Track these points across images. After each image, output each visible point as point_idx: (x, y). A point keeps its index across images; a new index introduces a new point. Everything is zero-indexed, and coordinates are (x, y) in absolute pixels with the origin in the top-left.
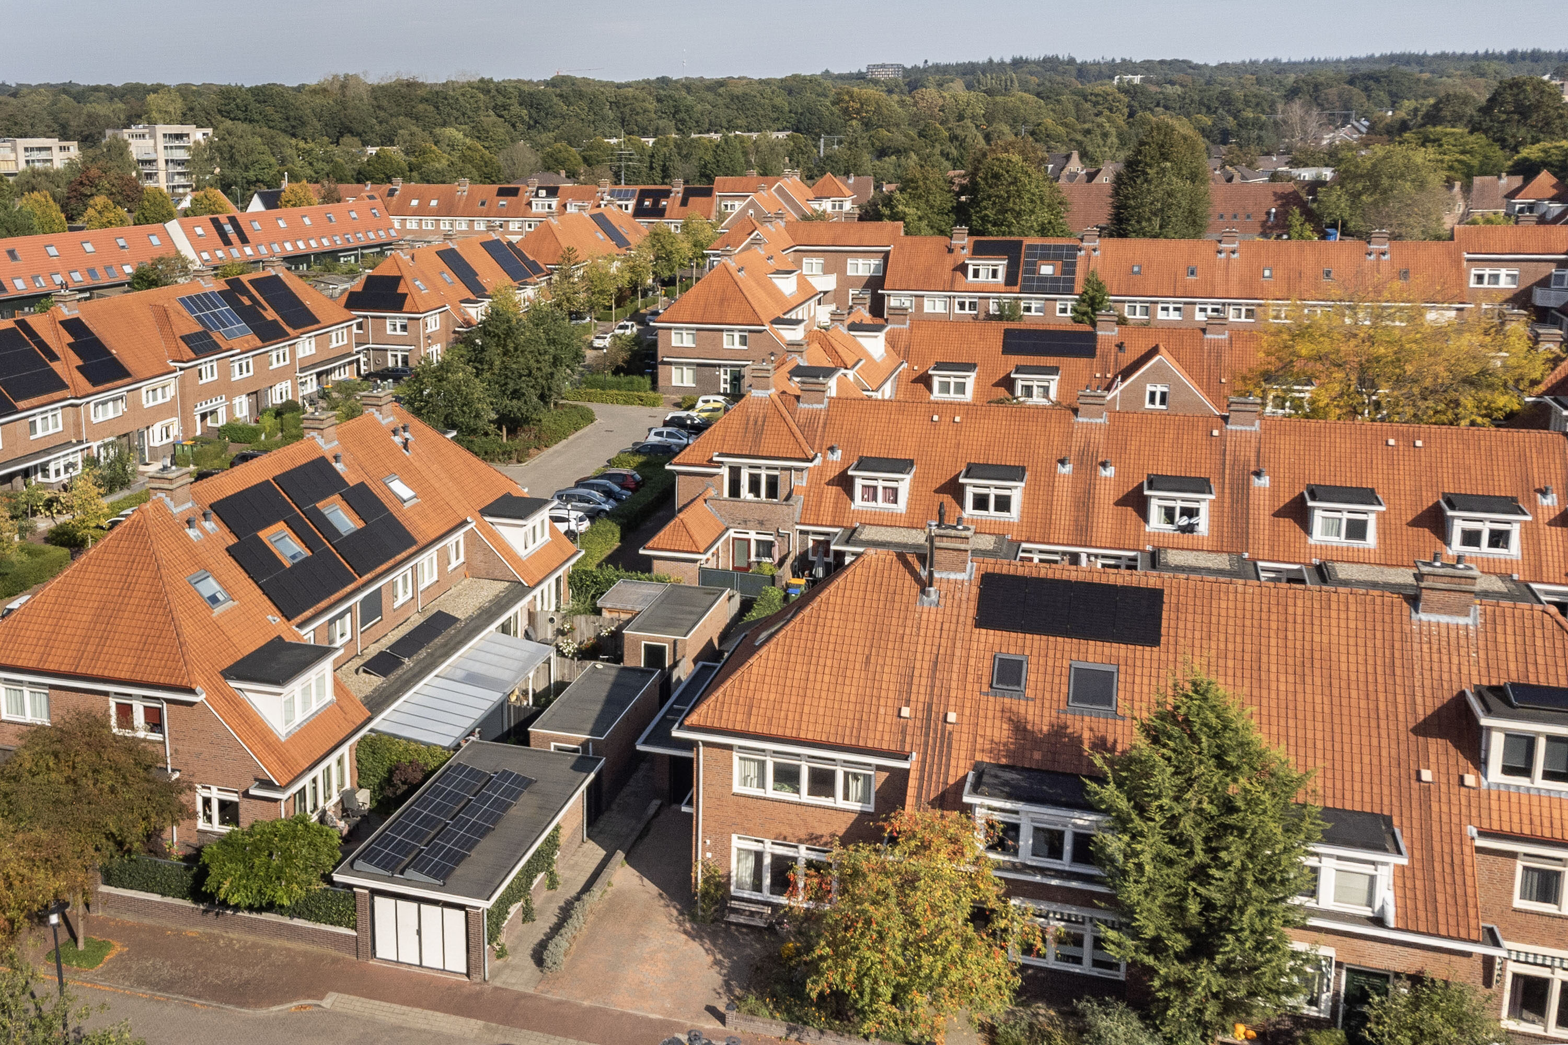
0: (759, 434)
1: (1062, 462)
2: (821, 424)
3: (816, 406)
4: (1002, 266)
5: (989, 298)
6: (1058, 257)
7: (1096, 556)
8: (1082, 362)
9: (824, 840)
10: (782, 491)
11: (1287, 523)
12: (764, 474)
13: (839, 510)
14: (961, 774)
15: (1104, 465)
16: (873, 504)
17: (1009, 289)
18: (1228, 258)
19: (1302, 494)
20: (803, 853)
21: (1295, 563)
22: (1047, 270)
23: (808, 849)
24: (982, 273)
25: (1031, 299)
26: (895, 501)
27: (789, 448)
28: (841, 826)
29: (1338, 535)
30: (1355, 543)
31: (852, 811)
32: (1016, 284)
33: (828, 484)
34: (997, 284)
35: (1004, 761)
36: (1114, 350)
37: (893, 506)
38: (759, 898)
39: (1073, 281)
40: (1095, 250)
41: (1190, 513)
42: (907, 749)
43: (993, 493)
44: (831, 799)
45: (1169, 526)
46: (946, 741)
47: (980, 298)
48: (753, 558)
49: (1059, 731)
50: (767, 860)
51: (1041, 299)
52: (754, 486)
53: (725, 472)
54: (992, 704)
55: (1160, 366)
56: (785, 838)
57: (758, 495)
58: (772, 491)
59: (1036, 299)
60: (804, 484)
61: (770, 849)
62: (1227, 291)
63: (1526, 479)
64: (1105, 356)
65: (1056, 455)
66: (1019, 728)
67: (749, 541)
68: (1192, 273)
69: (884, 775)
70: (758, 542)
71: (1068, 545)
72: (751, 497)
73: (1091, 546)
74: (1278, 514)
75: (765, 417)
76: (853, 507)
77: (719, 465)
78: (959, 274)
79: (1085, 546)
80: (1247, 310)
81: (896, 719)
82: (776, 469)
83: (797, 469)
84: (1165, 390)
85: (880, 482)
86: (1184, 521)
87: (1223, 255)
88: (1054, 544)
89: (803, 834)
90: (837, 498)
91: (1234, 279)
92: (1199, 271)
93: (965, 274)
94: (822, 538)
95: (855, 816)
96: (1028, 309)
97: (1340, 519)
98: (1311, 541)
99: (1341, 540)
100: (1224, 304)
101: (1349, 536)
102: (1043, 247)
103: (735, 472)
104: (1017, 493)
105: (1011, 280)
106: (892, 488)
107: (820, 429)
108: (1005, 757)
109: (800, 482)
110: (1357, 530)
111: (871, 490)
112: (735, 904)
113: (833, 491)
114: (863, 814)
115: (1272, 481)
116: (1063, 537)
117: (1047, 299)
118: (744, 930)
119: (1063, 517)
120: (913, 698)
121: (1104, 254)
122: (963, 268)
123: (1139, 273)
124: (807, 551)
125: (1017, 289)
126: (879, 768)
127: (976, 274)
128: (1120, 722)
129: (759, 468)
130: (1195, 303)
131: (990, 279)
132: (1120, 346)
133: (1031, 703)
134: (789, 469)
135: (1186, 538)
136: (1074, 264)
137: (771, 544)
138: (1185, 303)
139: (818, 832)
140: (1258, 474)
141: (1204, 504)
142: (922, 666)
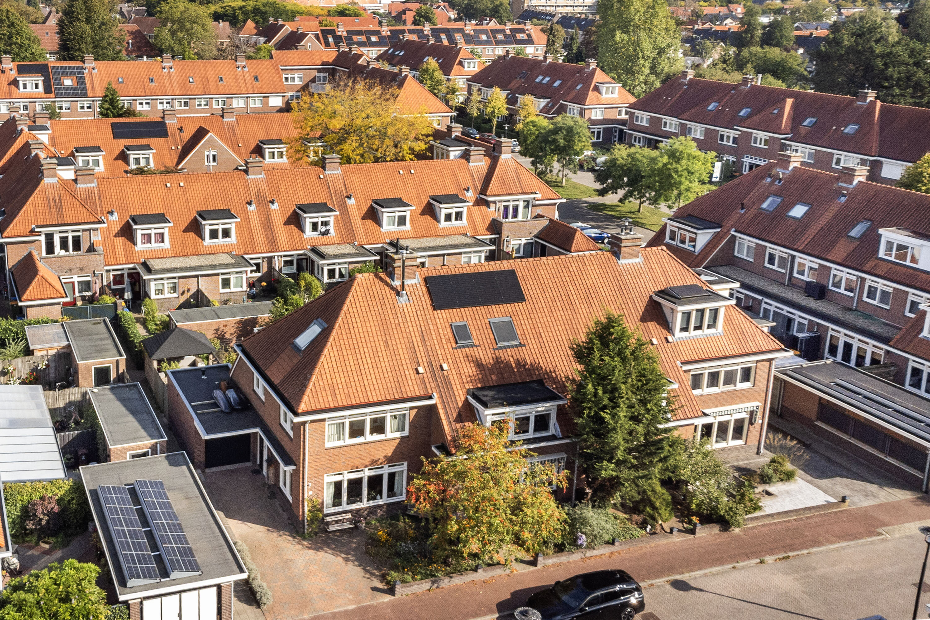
0: (60, 209)
1: (250, 203)
2: (97, 197)
3: (89, 185)
4: (40, 80)
5: (35, 102)
6: (72, 74)
7: (281, 256)
8: (162, 140)
9: (380, 461)
10: (85, 245)
11: (369, 222)
12: (70, 235)
13: (128, 254)
14: (463, 399)
15: (272, 202)
16: (149, 245)
17: (47, 95)
18: (169, 72)
19: (371, 205)
20: (367, 473)
21: (379, 243)
22: (68, 82)
23: (369, 469)
24: (29, 86)
25: (62, 101)
26: (163, 241)
27: (84, 215)
28: (389, 450)
29: (394, 225)
30: (402, 228)
31: (395, 439)
32: (51, 93)
33: (115, 236)
34: (39, 93)
35: (479, 385)
36: (177, 132)
37: (162, 244)
38: (341, 510)
39: (85, 89)
40: (94, 69)
41: (325, 224)
42: (430, 392)
43: (220, 228)
44: (383, 435)
45: (315, 233)
46: (447, 382)
47: (30, 102)
48: (77, 294)
49: (497, 360)
50: (345, 485)
51: (68, 101)
52: (64, 245)
53: (43, 238)
54: (460, 354)
55: (211, 140)
56: (357, 468)
57: (67, 250)
58: (77, 245)
59: (65, 101)
60: (100, 239)
61: (348, 476)
62: (173, 91)
63: (458, 184)
64: (173, 136)
65: (244, 199)
66: (479, 365)
67: (73, 283)
68: (152, 81)
69: (414, 412)
70: (79, 282)
71: (267, 252)
72: (63, 252)
73: (279, 251)
74: (363, 218)
75: (60, 197)
76: (136, 249)
77: (39, 233)
78: (13, 87)
79: (277, 251)
80: (185, 103)
81: (417, 376)
82: (79, 231)
83: (94, 230)
84: (215, 153)
85: (153, 230)
86: (323, 229)
87: (166, 70)
88: (257, 253)
89: (367, 462)
90: (124, 245)
91: (175, 84)
92: (155, 79)
93: (17, 87)
94: (119, 273)
95: (398, 441)
96: (61, 108)
97: (394, 217)
98: (383, 230)
99: (396, 228)
100: (172, 99)
101: (399, 224)
102: (62, 68)
103: (49, 238)
104: (232, 225)
105: (48, 90)
106: (160, 234)
107: (97, 200)
108: (480, 383)
109: (97, 238)
110: (402, 221)
111: (146, 237)
112: (329, 519)
113: (120, 241)
114: (403, 438)
115: (356, 200)
116: (263, 248)
117: (72, 101)
118: (338, 534)
119: (260, 237)
120: (420, 361)
121: (99, 71)
122: (15, 83)
123: (122, 82)
124: (110, 283)
125: (53, 95)
126: (411, 408)
127: (25, 87)
128: (524, 348)
129: (67, 232)
130: (157, 99)
131: (34, 90)
132: (181, 129)
133: (479, 348)
134: (89, 230)
135: (325, 239)
136: (83, 78)
137: (88, 283)
138: (152, 99)
139: (376, 458)
140: (349, 197)
141: (331, 217)
142: (417, 340)
